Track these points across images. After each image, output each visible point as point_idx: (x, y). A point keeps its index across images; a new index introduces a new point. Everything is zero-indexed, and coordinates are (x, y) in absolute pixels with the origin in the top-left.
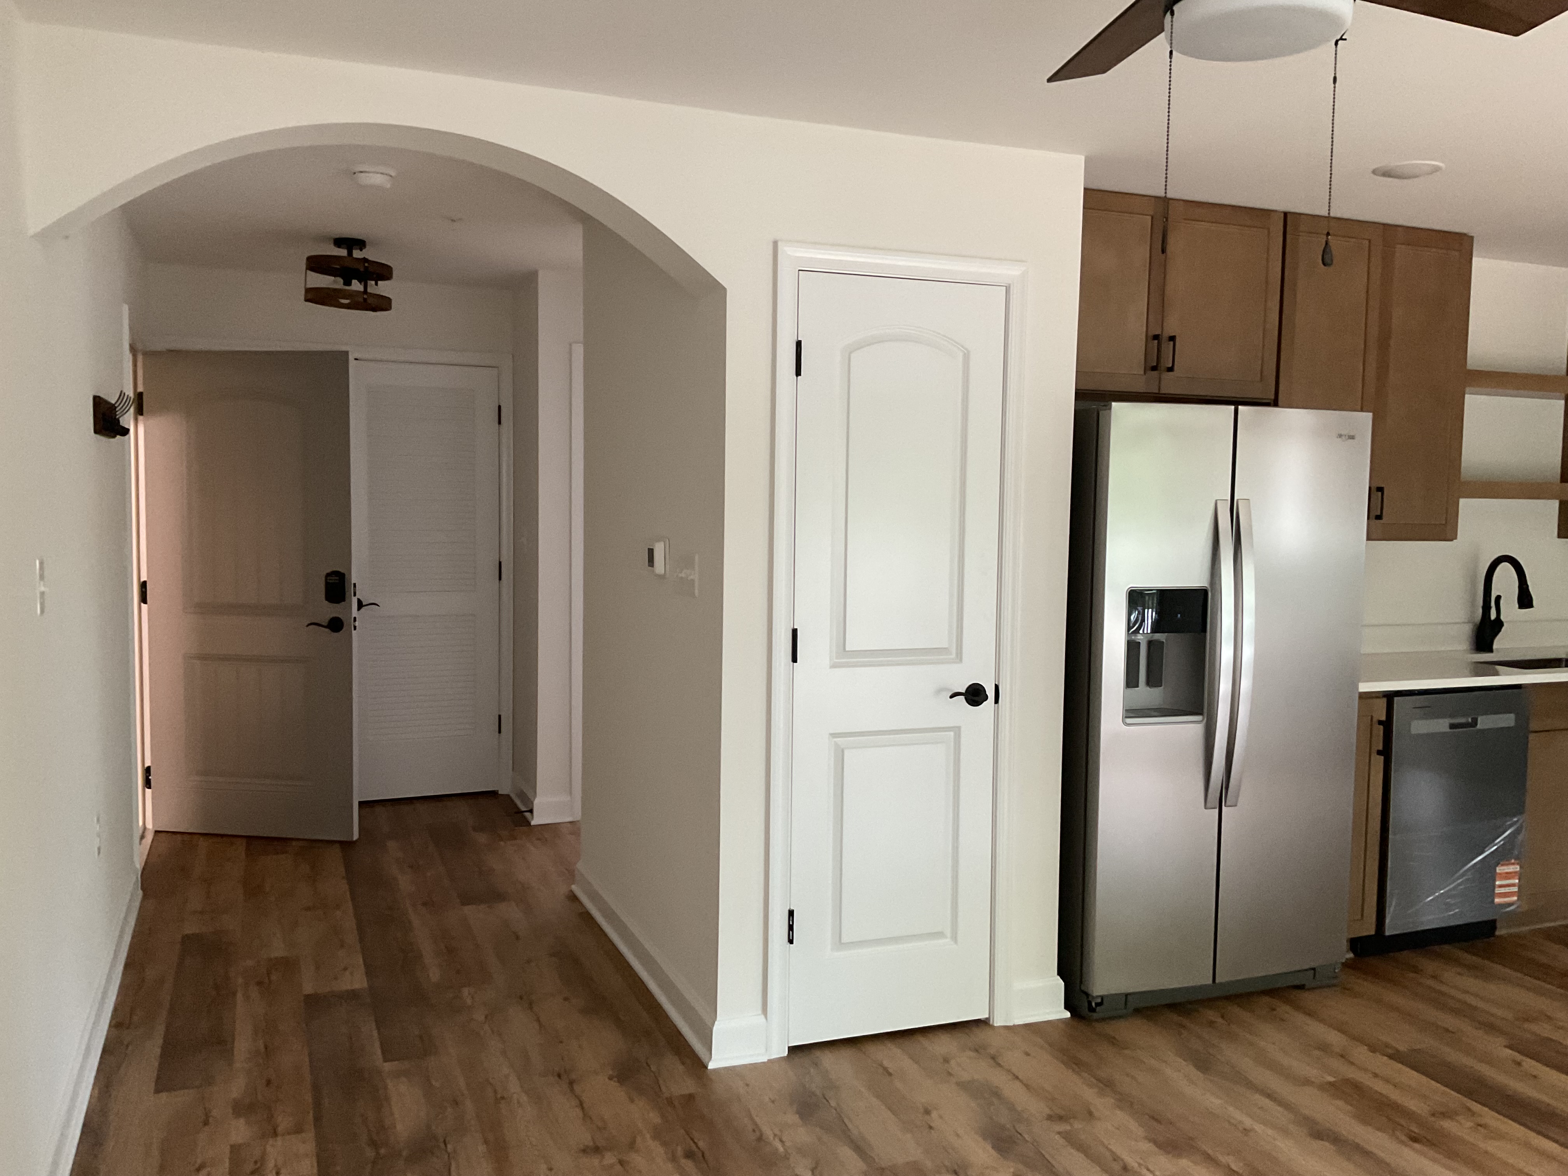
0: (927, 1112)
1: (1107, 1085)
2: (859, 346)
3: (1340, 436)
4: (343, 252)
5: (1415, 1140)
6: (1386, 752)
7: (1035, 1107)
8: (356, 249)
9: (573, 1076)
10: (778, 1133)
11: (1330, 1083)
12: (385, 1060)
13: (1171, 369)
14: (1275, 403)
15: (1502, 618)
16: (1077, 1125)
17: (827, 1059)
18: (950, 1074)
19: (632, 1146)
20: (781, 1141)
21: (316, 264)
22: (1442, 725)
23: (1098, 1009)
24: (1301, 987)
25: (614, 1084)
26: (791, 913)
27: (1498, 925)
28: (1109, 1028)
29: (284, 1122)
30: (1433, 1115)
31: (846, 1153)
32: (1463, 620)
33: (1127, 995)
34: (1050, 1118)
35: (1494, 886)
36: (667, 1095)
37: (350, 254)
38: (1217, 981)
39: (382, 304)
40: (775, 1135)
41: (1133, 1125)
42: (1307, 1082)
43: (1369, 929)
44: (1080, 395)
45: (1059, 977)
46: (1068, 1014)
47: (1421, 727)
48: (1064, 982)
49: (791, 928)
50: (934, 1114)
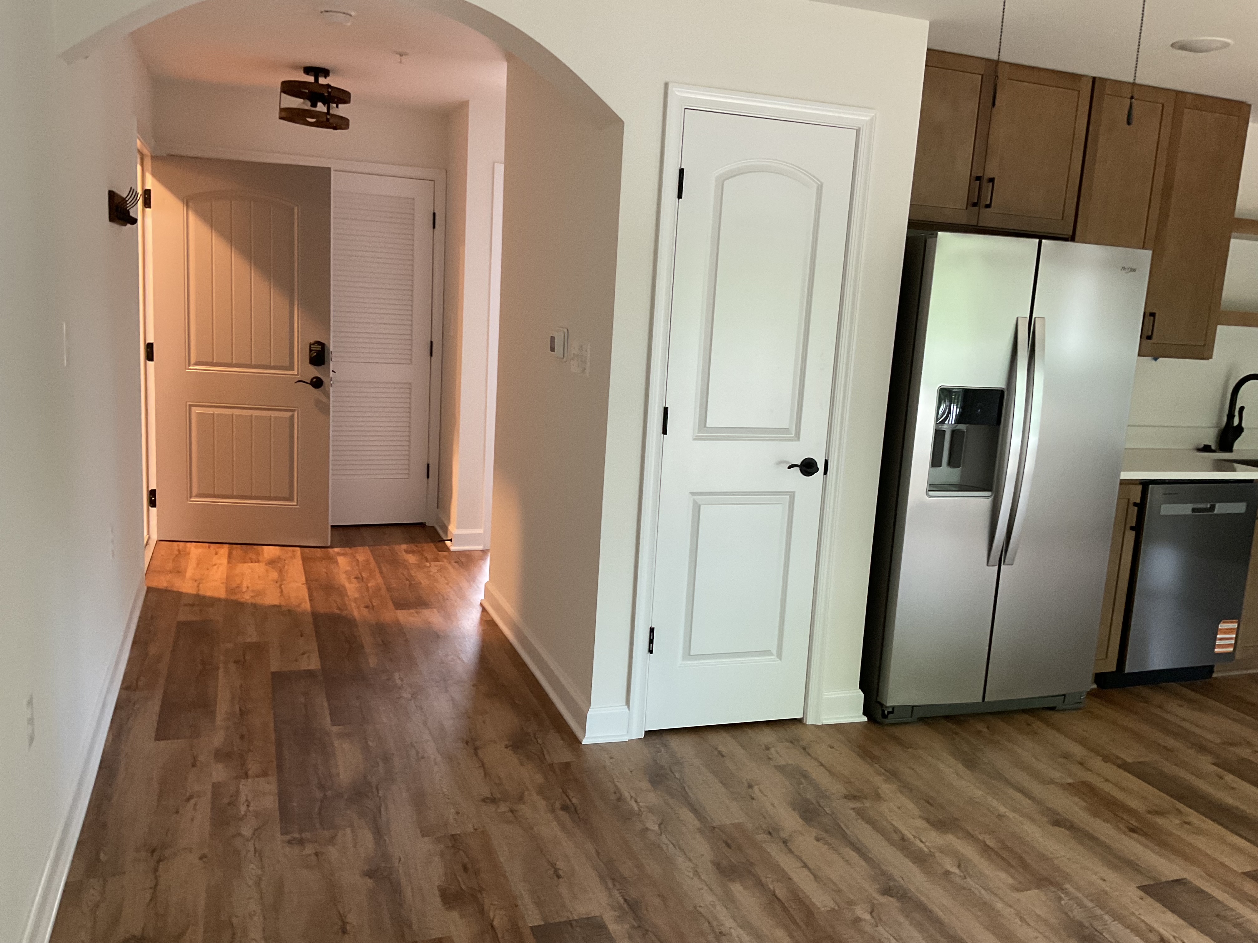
0: (750, 786)
1: (893, 775)
2: (732, 175)
3: (1124, 268)
4: (311, 79)
5: (1133, 830)
6: (1138, 528)
7: (835, 788)
8: (322, 76)
9: (478, 743)
10: (634, 795)
11: (1070, 784)
12: (333, 725)
13: (988, 206)
14: (1072, 239)
15: (1243, 425)
16: (867, 804)
17: (675, 742)
18: (770, 759)
19: (521, 798)
20: (636, 802)
21: (290, 88)
22: (1186, 509)
23: (890, 716)
24: (1053, 709)
25: (509, 752)
26: (652, 630)
27: (1215, 669)
28: (897, 731)
29: (253, 767)
30: (1150, 812)
31: (686, 814)
32: (1209, 425)
33: (913, 707)
34: (846, 797)
35: (1215, 639)
36: (550, 762)
37: (316, 80)
38: (986, 700)
39: (341, 124)
40: (632, 797)
41: (911, 806)
42: (1052, 782)
43: (1111, 667)
44: (912, 224)
45: (860, 690)
46: (865, 719)
47: (1168, 509)
48: (864, 693)
49: (651, 641)
50: (756, 788)
